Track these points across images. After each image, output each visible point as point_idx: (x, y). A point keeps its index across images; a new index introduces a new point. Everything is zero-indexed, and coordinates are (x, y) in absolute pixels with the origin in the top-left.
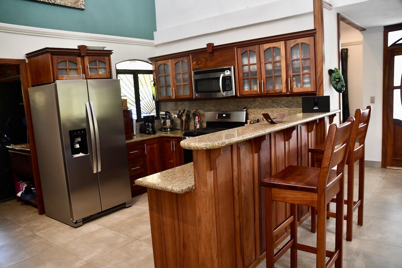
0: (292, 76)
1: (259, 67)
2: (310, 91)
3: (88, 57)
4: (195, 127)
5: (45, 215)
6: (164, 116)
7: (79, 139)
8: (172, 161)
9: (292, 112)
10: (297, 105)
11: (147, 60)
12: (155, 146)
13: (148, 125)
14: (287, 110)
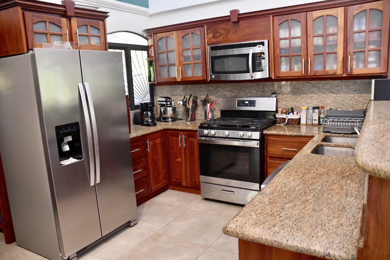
0: (352, 53)
1: (305, 41)
2: (379, 72)
3: (76, 19)
4: (206, 117)
5: (15, 243)
6: (165, 103)
7: (70, 138)
8: (179, 160)
9: (339, 99)
10: (346, 90)
11: (140, 32)
12: (158, 141)
13: (147, 114)
14: (331, 96)
